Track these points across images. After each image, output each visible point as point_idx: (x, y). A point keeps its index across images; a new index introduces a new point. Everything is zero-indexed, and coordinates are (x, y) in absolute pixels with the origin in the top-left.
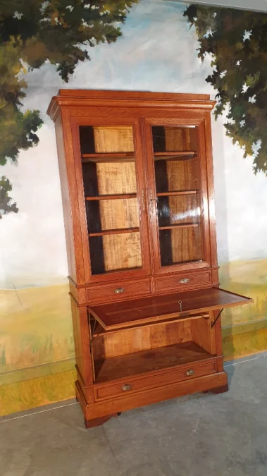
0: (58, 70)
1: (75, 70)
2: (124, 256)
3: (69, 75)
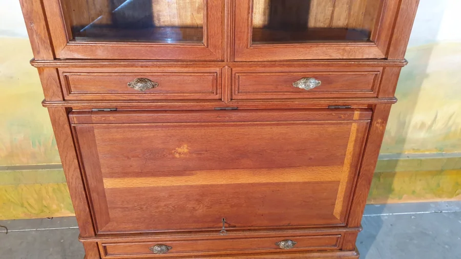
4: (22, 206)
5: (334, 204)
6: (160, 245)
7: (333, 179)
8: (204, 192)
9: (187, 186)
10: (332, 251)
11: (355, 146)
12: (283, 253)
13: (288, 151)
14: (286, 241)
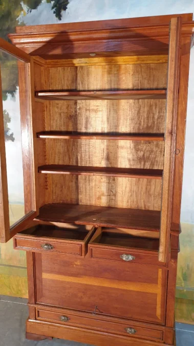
0: (53, 8)
1: (68, 6)
2: (98, 194)
3: (63, 12)
4: (10, 288)
5: (155, 308)
6: (64, 316)
7: (153, 292)
8: (87, 289)
9: (78, 283)
10: (159, 342)
11: (162, 274)
12: (129, 336)
13: (128, 271)
14: (131, 328)
